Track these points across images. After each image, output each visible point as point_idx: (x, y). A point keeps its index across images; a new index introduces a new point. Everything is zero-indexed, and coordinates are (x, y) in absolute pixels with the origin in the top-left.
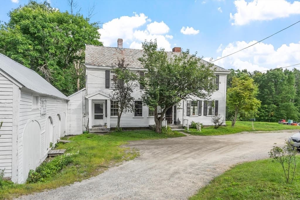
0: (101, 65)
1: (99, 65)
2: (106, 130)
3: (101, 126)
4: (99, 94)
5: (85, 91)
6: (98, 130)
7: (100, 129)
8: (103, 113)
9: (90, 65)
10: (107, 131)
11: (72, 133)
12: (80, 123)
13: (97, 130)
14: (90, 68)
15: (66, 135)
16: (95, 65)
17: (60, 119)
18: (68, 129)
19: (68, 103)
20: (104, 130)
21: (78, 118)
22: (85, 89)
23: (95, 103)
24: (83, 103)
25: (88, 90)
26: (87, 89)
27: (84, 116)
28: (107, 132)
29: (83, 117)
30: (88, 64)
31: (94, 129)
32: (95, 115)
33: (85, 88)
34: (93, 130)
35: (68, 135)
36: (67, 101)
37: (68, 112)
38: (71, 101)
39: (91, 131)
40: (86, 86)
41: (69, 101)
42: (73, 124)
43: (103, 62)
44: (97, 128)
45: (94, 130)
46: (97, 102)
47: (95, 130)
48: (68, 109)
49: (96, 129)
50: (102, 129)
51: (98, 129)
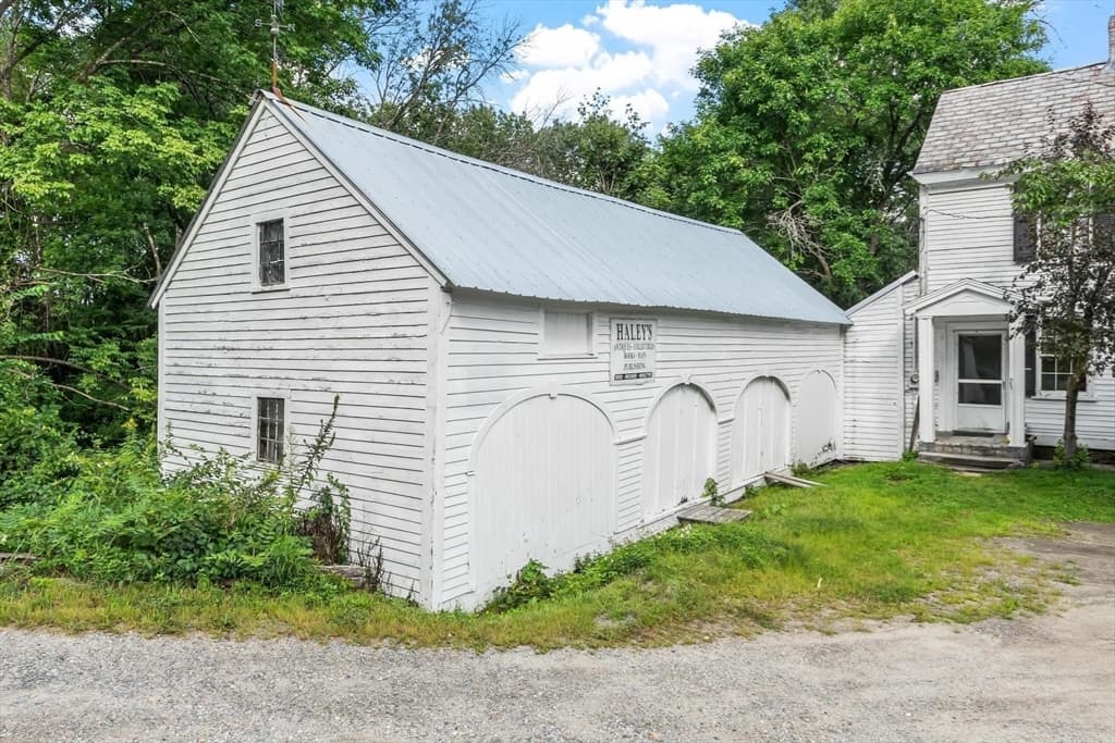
0: (987, 162)
1: (981, 164)
2: (1003, 456)
3: (991, 435)
4: (966, 290)
5: (916, 283)
6: (965, 450)
7: (970, 447)
8: (999, 378)
9: (936, 170)
10: (1003, 460)
11: (859, 454)
12: (895, 414)
13: (959, 450)
14: (934, 186)
15: (840, 457)
16: (957, 168)
17: (787, 395)
18: (847, 435)
19: (848, 334)
20: (994, 455)
21: (885, 396)
22: (916, 277)
23: (962, 333)
24: (904, 334)
25: (929, 278)
26: (923, 275)
27: (912, 389)
28: (1004, 465)
29: (905, 392)
30: (927, 168)
31: (944, 446)
32: (961, 385)
33: (913, 273)
34: (937, 449)
35: (847, 458)
36: (843, 329)
37: (849, 370)
38: (859, 328)
39: (928, 451)
40: (922, 264)
41: (853, 329)
42: (862, 418)
43: (1006, 146)
44: (958, 441)
45: (943, 452)
46: (970, 330)
47: (950, 450)
48: (847, 360)
49: (950, 446)
50: (984, 451)
51: (961, 446)
